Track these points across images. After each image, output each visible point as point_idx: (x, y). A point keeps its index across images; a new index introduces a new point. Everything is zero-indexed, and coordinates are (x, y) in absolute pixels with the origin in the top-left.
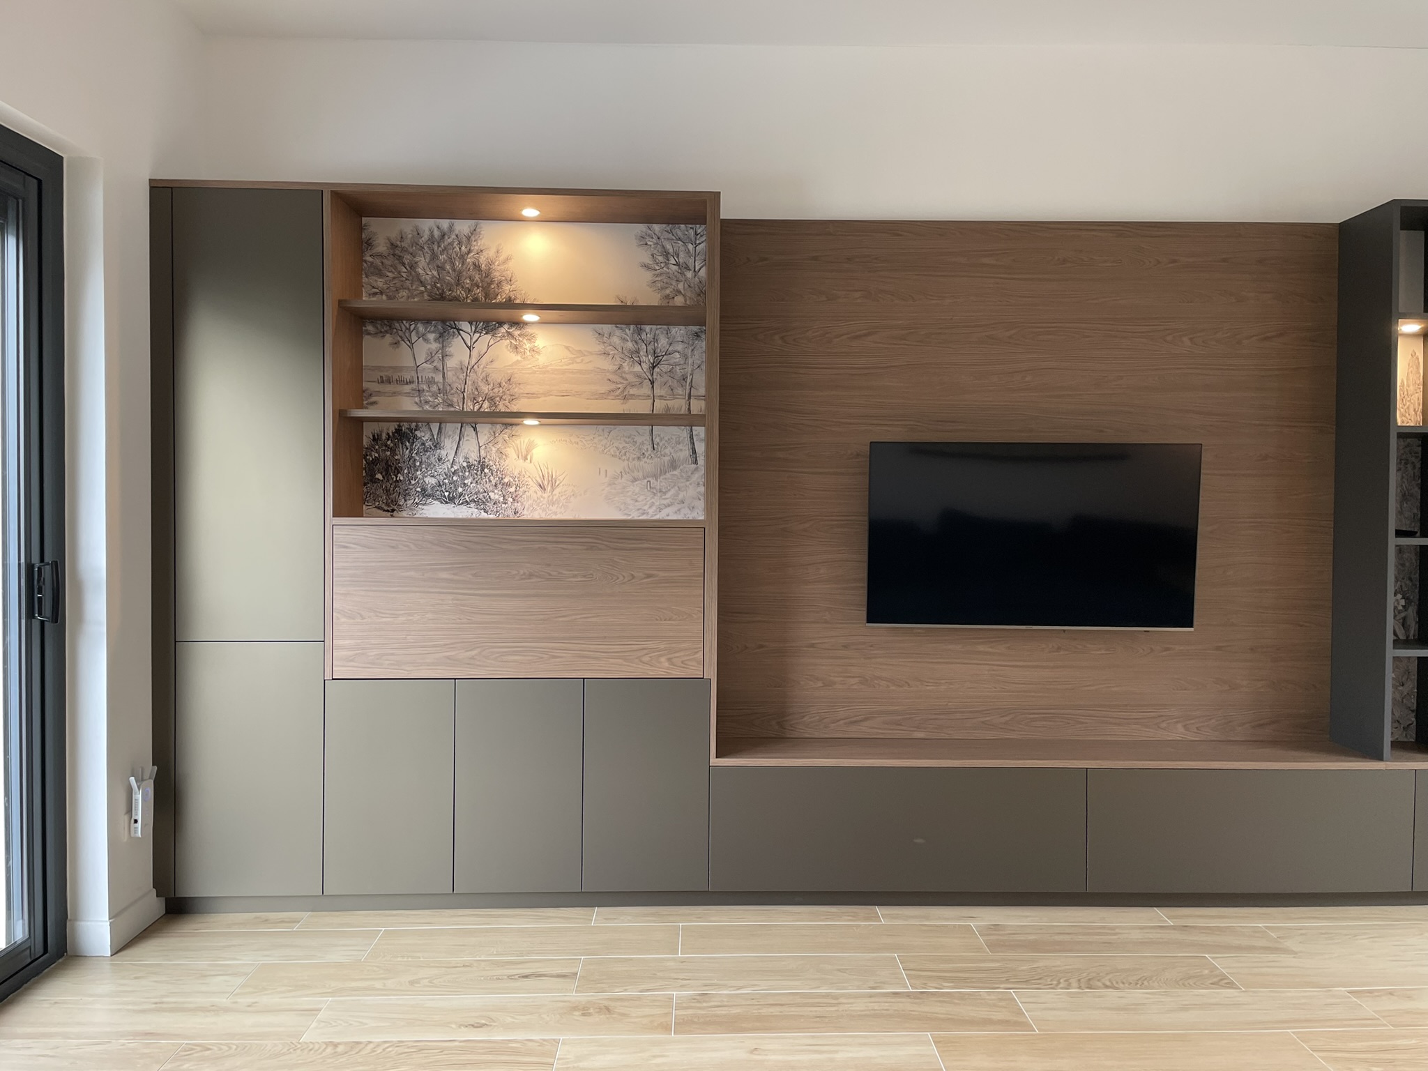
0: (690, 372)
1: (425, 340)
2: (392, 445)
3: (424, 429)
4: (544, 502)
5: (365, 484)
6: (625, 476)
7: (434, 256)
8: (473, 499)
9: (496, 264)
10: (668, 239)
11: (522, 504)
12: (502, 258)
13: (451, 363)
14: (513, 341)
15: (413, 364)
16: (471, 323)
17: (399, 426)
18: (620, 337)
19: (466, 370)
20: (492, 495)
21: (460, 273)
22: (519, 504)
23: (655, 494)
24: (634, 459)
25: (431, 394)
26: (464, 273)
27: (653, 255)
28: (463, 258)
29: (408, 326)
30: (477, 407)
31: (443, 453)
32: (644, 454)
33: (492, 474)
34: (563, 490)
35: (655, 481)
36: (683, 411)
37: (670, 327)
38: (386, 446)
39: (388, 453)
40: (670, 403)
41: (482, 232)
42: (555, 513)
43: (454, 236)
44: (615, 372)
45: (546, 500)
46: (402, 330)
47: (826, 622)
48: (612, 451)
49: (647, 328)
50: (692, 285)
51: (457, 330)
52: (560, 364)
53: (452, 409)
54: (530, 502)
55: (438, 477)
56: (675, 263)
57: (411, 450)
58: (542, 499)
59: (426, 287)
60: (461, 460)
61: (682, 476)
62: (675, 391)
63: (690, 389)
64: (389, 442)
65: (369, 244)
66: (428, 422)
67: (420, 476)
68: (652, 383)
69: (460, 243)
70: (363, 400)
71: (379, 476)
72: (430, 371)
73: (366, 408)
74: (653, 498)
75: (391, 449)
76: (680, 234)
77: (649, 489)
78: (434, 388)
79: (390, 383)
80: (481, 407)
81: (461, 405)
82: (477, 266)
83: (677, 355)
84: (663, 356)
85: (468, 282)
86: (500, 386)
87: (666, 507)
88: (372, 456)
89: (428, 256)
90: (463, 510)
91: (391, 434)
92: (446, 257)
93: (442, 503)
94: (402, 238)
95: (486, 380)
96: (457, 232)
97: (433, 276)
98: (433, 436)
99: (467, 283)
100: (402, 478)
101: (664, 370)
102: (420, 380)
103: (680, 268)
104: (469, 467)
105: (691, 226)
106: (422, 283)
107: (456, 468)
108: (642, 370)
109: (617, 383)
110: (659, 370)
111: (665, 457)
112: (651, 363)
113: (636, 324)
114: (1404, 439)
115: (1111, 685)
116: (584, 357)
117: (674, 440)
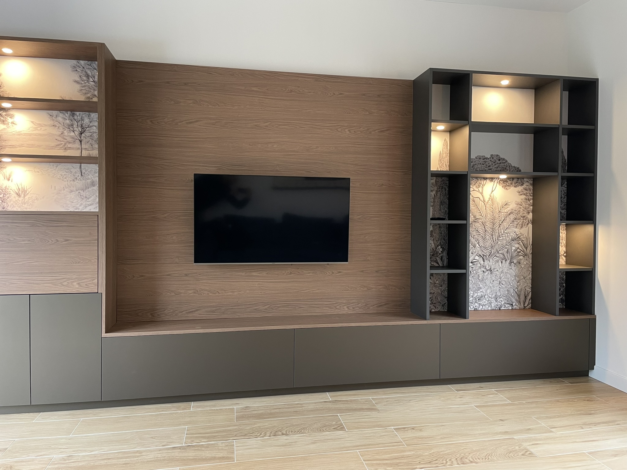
4: (20, 203)
6: (66, 189)
10: (89, 69)
11: (7, 203)
18: (62, 118)
22: (5, 204)
23: (83, 199)
24: (71, 181)
27: (80, 76)
32: (76, 178)
34: (31, 196)
35: (83, 192)
37: (90, 113)
40: (91, 152)
42: (27, 208)
44: (60, 136)
45: (21, 201)
47: (176, 263)
48: (58, 176)
49: (78, 113)
52: (29, 130)
54: (12, 202)
56: (93, 81)
68: (81, 141)
74: (82, 201)
77: (79, 196)
84: (87, 128)
101: (87, 135)
103: (95, 84)
108: (75, 135)
109: (61, 141)
110: (84, 135)
111: (88, 179)
112: (80, 131)
113: (71, 111)
114: (441, 177)
115: (315, 290)
116: (42, 128)
117: (93, 171)
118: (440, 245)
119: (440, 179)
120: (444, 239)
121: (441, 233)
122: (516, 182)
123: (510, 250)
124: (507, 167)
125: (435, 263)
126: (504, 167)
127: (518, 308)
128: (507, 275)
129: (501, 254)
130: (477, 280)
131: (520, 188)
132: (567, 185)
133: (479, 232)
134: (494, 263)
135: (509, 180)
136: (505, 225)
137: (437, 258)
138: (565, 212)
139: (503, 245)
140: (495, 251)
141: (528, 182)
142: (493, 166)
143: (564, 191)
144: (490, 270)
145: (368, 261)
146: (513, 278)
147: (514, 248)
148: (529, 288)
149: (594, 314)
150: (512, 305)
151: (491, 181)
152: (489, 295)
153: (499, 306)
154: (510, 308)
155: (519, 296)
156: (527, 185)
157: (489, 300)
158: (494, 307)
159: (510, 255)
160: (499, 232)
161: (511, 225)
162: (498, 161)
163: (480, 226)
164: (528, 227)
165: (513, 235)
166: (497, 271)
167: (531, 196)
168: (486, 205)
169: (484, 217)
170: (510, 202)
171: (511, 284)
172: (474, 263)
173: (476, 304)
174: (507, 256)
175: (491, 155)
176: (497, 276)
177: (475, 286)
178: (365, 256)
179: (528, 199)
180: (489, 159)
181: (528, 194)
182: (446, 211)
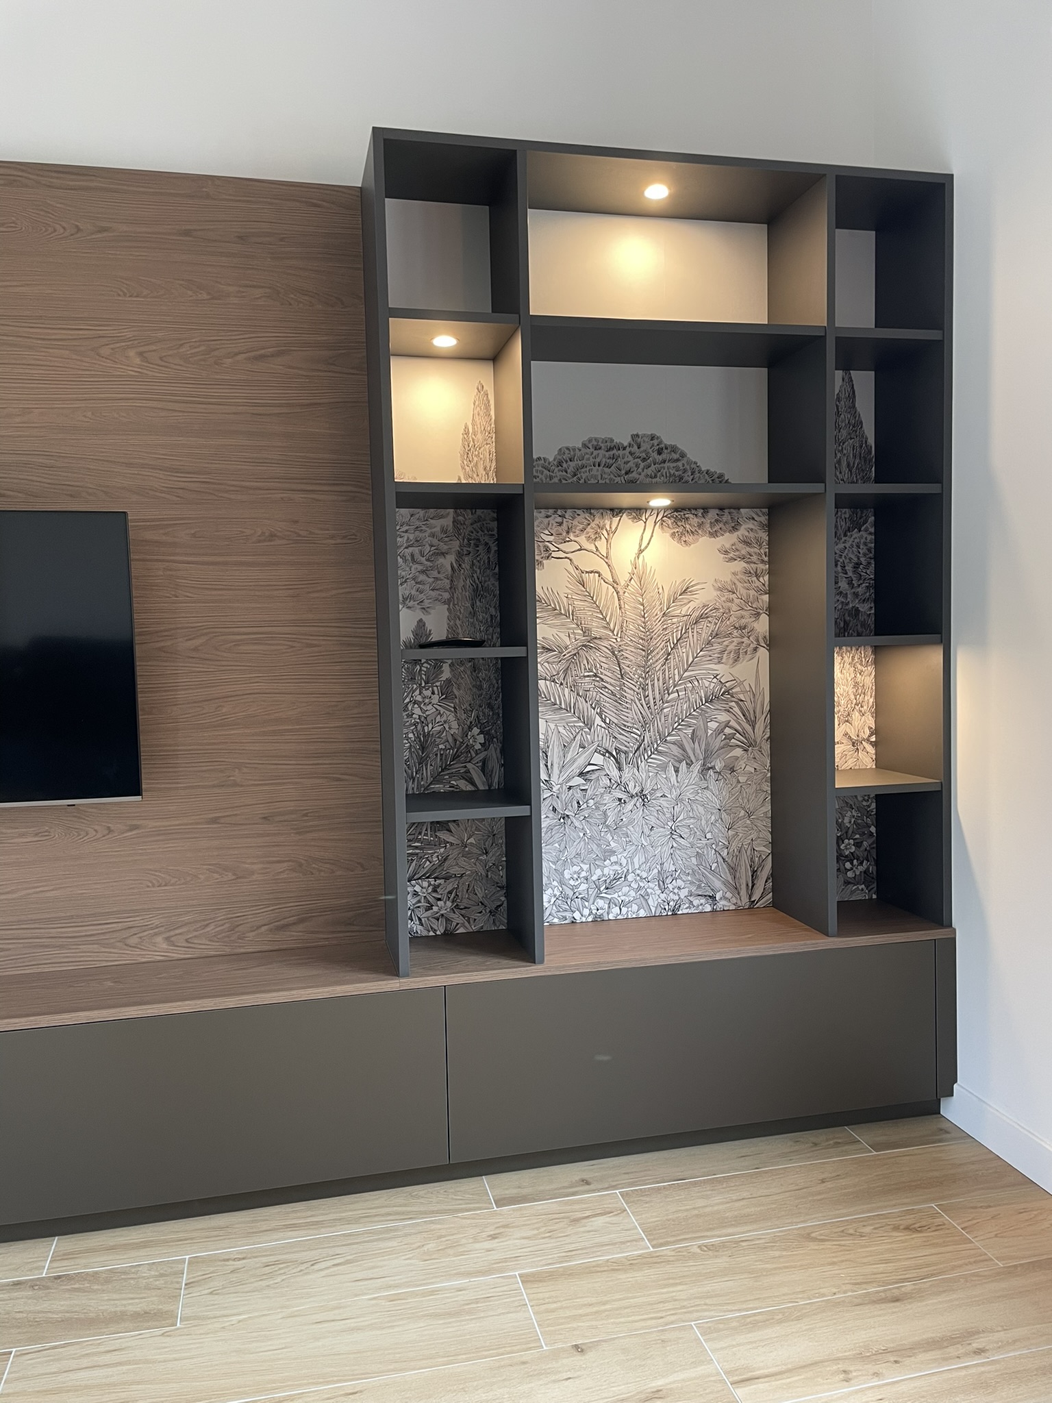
114: (471, 509)
115: (46, 889)
118: (476, 726)
119: (470, 516)
120: (490, 706)
121: (480, 688)
122: (717, 521)
123: (700, 733)
124: (686, 475)
125: (463, 781)
126: (677, 473)
127: (733, 907)
128: (695, 808)
129: (674, 743)
130: (600, 827)
131: (727, 540)
132: (876, 524)
133: (602, 680)
134: (651, 774)
135: (691, 516)
136: (684, 654)
137: (469, 766)
138: (871, 608)
139: (678, 716)
140: (653, 738)
141: (753, 519)
142: (640, 470)
143: (865, 544)
144: (642, 795)
145: (235, 784)
146: (713, 818)
147: (713, 725)
148: (765, 843)
149: (950, 925)
150: (713, 898)
151: (635, 518)
152: (638, 872)
153: (671, 903)
154: (708, 908)
155: (733, 870)
156: (752, 530)
157: (639, 888)
158: (656, 908)
159: (703, 748)
160: (664, 678)
161: (701, 653)
162: (655, 455)
163: (604, 660)
164: (755, 660)
165: (710, 685)
166: (664, 796)
167: (763, 562)
168: (621, 593)
169: (615, 633)
170: (698, 584)
171: (709, 836)
172: (588, 776)
173: (600, 903)
174: (694, 750)
175: (633, 436)
176: (664, 814)
177: (595, 847)
178: (222, 771)
179: (756, 573)
180: (628, 449)
181: (754, 558)
182: (491, 616)
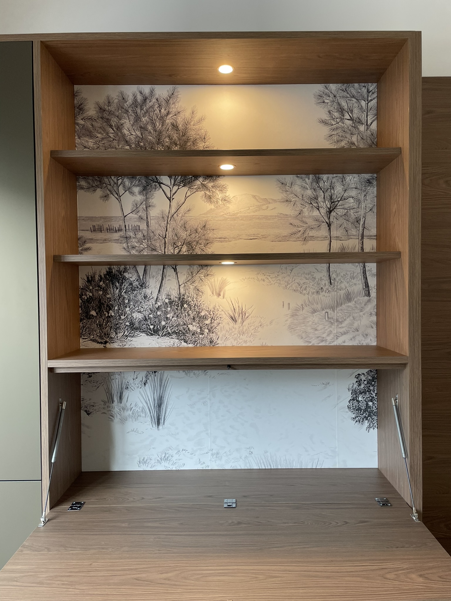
0: (362, 215)
1: (131, 193)
2: (104, 285)
3: (131, 271)
4: (236, 332)
5: (81, 320)
6: (306, 308)
7: (137, 119)
8: (175, 331)
9: (192, 123)
10: (343, 97)
11: (217, 335)
12: (196, 119)
13: (154, 213)
14: (207, 192)
15: (120, 214)
16: (170, 177)
17: (110, 269)
18: (301, 186)
19: (168, 218)
20: (190, 327)
21: (160, 132)
22: (214, 334)
23: (332, 323)
24: (313, 293)
25: (136, 240)
26: (164, 133)
27: (329, 112)
28: (162, 119)
29: (115, 181)
30: (176, 251)
31: (148, 291)
32: (322, 288)
33: (191, 309)
34: (252, 322)
35: (332, 313)
36: (357, 249)
37: (345, 175)
38: (99, 286)
39: (101, 293)
40: (346, 243)
41: (179, 96)
42: (246, 342)
43: (154, 100)
44: (296, 217)
45: (237, 330)
46: (110, 185)
48: (294, 286)
49: (325, 177)
50: (365, 138)
51: (159, 183)
52: (248, 211)
53: (155, 253)
54: (224, 332)
55: (144, 312)
56: (349, 118)
57: (121, 289)
58: (233, 330)
59: (130, 146)
60: (164, 297)
61: (356, 307)
62: (349, 231)
63: (363, 230)
64: (101, 283)
65: (81, 109)
66: (135, 265)
67: (129, 312)
68: (329, 225)
69: (160, 106)
70: (78, 247)
71: (93, 313)
72: (135, 220)
73: (81, 253)
74: (331, 327)
75: (103, 289)
76: (354, 92)
77: (327, 319)
78: (140, 235)
79: (101, 231)
80: (180, 251)
81: (163, 248)
82: (175, 126)
83: (351, 200)
84: (339, 201)
85: (167, 140)
86: (197, 232)
87: (342, 334)
88: (87, 295)
89: (132, 118)
90: (166, 341)
91: (103, 276)
92: (148, 119)
93: (147, 335)
94: (109, 102)
95: (184, 227)
96: (157, 96)
97: (137, 136)
98: (139, 276)
99: (167, 142)
100: (113, 314)
101: (339, 214)
102: (127, 228)
103: (353, 123)
104: (171, 303)
105: (363, 84)
106: (127, 143)
107: (159, 304)
108: (320, 215)
109: (298, 227)
110: (335, 214)
111: (341, 290)
112: (328, 208)
113: (315, 174)
116: (269, 205)
117: (349, 275)
